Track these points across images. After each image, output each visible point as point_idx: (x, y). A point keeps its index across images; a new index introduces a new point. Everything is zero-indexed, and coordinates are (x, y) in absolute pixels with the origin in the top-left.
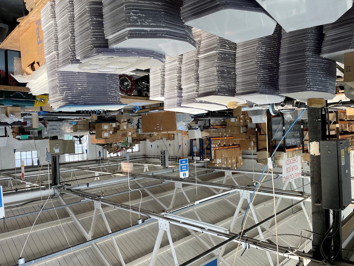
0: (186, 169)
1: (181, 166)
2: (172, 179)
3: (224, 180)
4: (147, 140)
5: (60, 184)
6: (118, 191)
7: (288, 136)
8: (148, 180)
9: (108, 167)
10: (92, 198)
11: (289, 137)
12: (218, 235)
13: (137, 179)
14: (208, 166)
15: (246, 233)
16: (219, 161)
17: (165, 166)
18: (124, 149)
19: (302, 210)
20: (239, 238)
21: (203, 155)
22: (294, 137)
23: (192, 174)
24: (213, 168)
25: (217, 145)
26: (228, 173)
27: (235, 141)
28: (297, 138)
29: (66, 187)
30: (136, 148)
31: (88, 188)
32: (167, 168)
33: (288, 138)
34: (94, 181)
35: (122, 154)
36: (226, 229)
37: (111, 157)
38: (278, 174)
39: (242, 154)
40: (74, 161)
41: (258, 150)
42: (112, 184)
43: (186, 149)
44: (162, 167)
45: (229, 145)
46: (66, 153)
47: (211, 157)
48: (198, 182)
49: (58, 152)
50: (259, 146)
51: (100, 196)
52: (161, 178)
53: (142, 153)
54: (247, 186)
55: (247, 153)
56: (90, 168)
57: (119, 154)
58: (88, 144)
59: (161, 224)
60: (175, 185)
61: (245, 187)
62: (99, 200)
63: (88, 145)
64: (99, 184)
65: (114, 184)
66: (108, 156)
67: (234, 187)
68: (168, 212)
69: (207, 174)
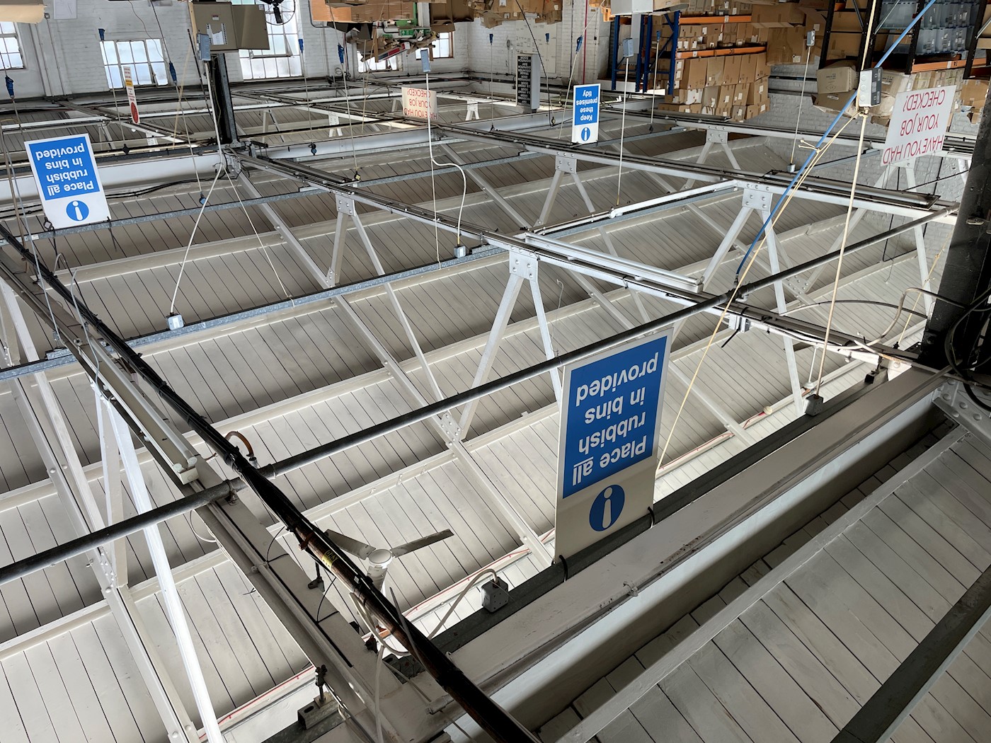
0: (591, 118)
1: (578, 107)
2: (547, 146)
3: (700, 155)
4: (475, 19)
5: (238, 141)
6: (395, 171)
7: (931, 21)
8: (481, 145)
9: (365, 101)
10: (329, 185)
11: (933, 23)
12: (668, 295)
13: (447, 142)
14: (660, 111)
15: (746, 294)
16: (693, 96)
17: (530, 106)
18: (407, 45)
19: (915, 251)
20: (725, 305)
21: (646, 77)
22: (949, 23)
23: (606, 133)
24: (673, 117)
25: (695, 42)
26: (717, 134)
27: (756, 32)
28: (958, 29)
29: (257, 151)
30: (442, 46)
31: (315, 158)
32: (534, 111)
33: (929, 25)
34: (327, 140)
35: (400, 63)
36: (693, 281)
37: (371, 71)
38: (869, 143)
39: (771, 77)
40: (266, 78)
41: (824, 64)
42: (379, 150)
43: (595, 54)
44: (521, 109)
45: (735, 46)
46: (242, 46)
47: (672, 84)
48: (626, 159)
49: (222, 43)
50: (830, 51)
51: (350, 181)
52: (516, 141)
53: (458, 63)
54: (768, 173)
55: (787, 73)
56: (314, 101)
57: (393, 62)
58: (300, 26)
59: (517, 261)
60: (557, 164)
61: (761, 175)
62: (348, 191)
63: (302, 29)
64: (343, 149)
65: (383, 150)
66: (361, 68)
67: (728, 175)
68: (535, 231)
69: (652, 135)
